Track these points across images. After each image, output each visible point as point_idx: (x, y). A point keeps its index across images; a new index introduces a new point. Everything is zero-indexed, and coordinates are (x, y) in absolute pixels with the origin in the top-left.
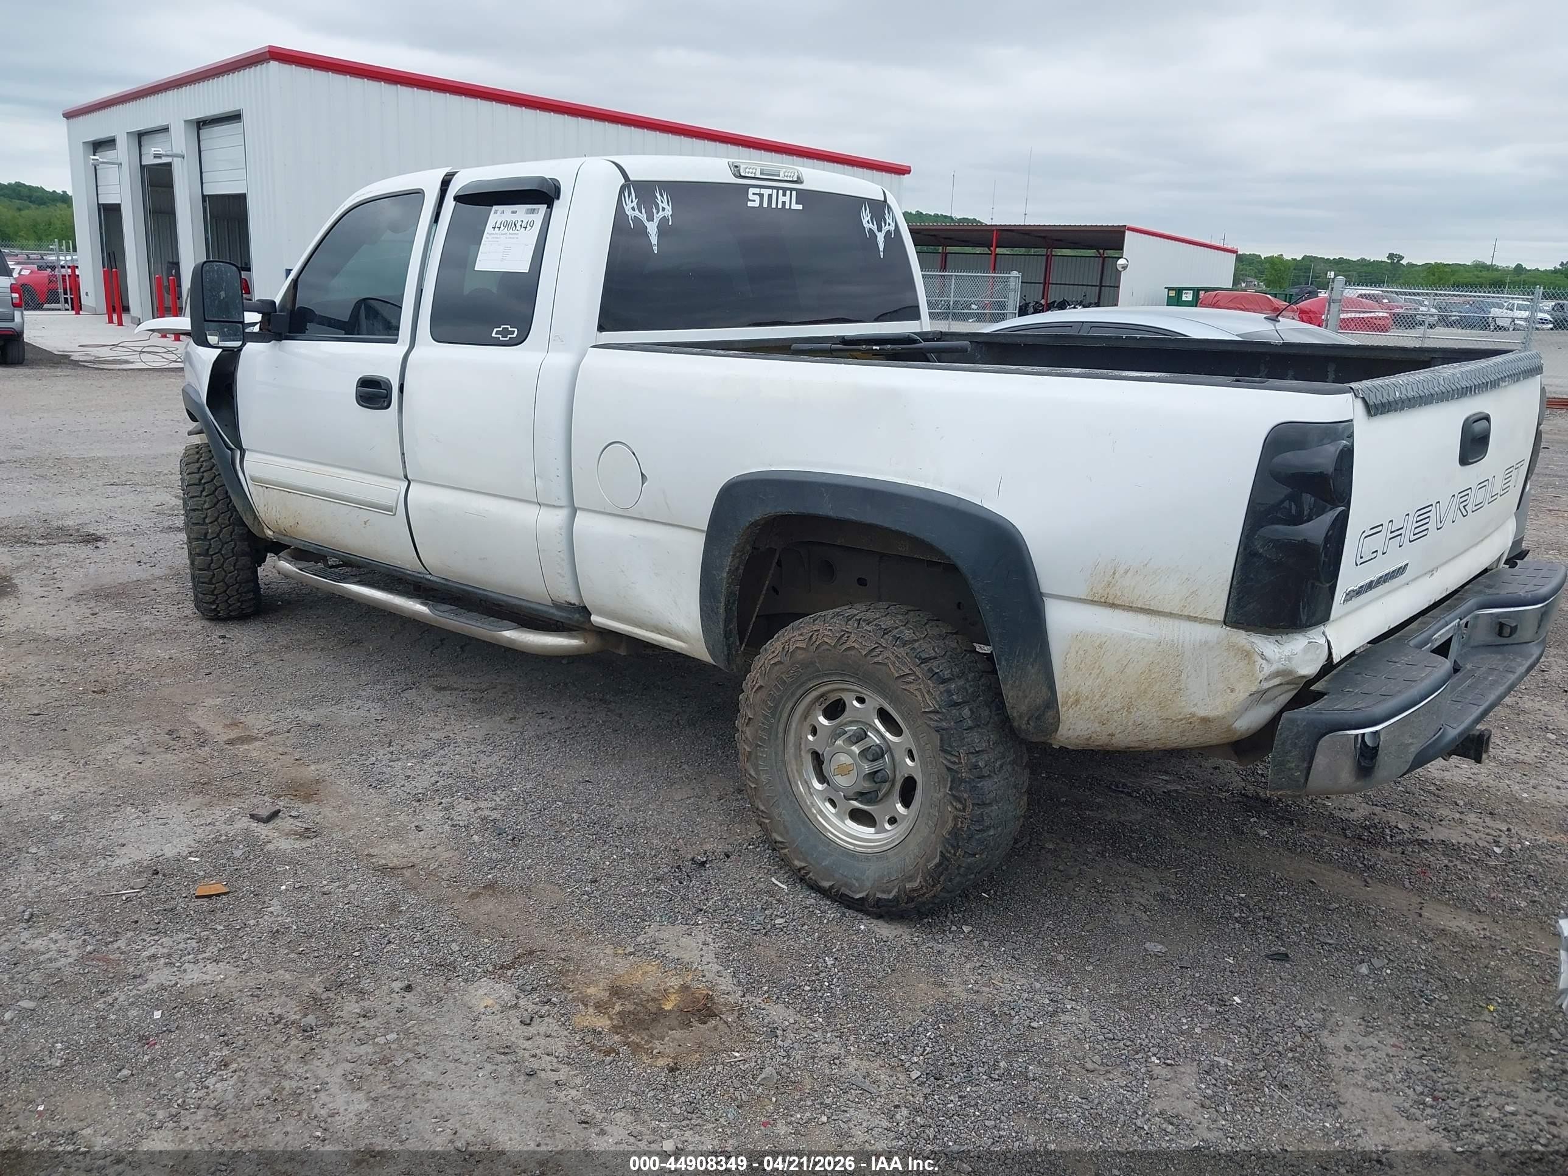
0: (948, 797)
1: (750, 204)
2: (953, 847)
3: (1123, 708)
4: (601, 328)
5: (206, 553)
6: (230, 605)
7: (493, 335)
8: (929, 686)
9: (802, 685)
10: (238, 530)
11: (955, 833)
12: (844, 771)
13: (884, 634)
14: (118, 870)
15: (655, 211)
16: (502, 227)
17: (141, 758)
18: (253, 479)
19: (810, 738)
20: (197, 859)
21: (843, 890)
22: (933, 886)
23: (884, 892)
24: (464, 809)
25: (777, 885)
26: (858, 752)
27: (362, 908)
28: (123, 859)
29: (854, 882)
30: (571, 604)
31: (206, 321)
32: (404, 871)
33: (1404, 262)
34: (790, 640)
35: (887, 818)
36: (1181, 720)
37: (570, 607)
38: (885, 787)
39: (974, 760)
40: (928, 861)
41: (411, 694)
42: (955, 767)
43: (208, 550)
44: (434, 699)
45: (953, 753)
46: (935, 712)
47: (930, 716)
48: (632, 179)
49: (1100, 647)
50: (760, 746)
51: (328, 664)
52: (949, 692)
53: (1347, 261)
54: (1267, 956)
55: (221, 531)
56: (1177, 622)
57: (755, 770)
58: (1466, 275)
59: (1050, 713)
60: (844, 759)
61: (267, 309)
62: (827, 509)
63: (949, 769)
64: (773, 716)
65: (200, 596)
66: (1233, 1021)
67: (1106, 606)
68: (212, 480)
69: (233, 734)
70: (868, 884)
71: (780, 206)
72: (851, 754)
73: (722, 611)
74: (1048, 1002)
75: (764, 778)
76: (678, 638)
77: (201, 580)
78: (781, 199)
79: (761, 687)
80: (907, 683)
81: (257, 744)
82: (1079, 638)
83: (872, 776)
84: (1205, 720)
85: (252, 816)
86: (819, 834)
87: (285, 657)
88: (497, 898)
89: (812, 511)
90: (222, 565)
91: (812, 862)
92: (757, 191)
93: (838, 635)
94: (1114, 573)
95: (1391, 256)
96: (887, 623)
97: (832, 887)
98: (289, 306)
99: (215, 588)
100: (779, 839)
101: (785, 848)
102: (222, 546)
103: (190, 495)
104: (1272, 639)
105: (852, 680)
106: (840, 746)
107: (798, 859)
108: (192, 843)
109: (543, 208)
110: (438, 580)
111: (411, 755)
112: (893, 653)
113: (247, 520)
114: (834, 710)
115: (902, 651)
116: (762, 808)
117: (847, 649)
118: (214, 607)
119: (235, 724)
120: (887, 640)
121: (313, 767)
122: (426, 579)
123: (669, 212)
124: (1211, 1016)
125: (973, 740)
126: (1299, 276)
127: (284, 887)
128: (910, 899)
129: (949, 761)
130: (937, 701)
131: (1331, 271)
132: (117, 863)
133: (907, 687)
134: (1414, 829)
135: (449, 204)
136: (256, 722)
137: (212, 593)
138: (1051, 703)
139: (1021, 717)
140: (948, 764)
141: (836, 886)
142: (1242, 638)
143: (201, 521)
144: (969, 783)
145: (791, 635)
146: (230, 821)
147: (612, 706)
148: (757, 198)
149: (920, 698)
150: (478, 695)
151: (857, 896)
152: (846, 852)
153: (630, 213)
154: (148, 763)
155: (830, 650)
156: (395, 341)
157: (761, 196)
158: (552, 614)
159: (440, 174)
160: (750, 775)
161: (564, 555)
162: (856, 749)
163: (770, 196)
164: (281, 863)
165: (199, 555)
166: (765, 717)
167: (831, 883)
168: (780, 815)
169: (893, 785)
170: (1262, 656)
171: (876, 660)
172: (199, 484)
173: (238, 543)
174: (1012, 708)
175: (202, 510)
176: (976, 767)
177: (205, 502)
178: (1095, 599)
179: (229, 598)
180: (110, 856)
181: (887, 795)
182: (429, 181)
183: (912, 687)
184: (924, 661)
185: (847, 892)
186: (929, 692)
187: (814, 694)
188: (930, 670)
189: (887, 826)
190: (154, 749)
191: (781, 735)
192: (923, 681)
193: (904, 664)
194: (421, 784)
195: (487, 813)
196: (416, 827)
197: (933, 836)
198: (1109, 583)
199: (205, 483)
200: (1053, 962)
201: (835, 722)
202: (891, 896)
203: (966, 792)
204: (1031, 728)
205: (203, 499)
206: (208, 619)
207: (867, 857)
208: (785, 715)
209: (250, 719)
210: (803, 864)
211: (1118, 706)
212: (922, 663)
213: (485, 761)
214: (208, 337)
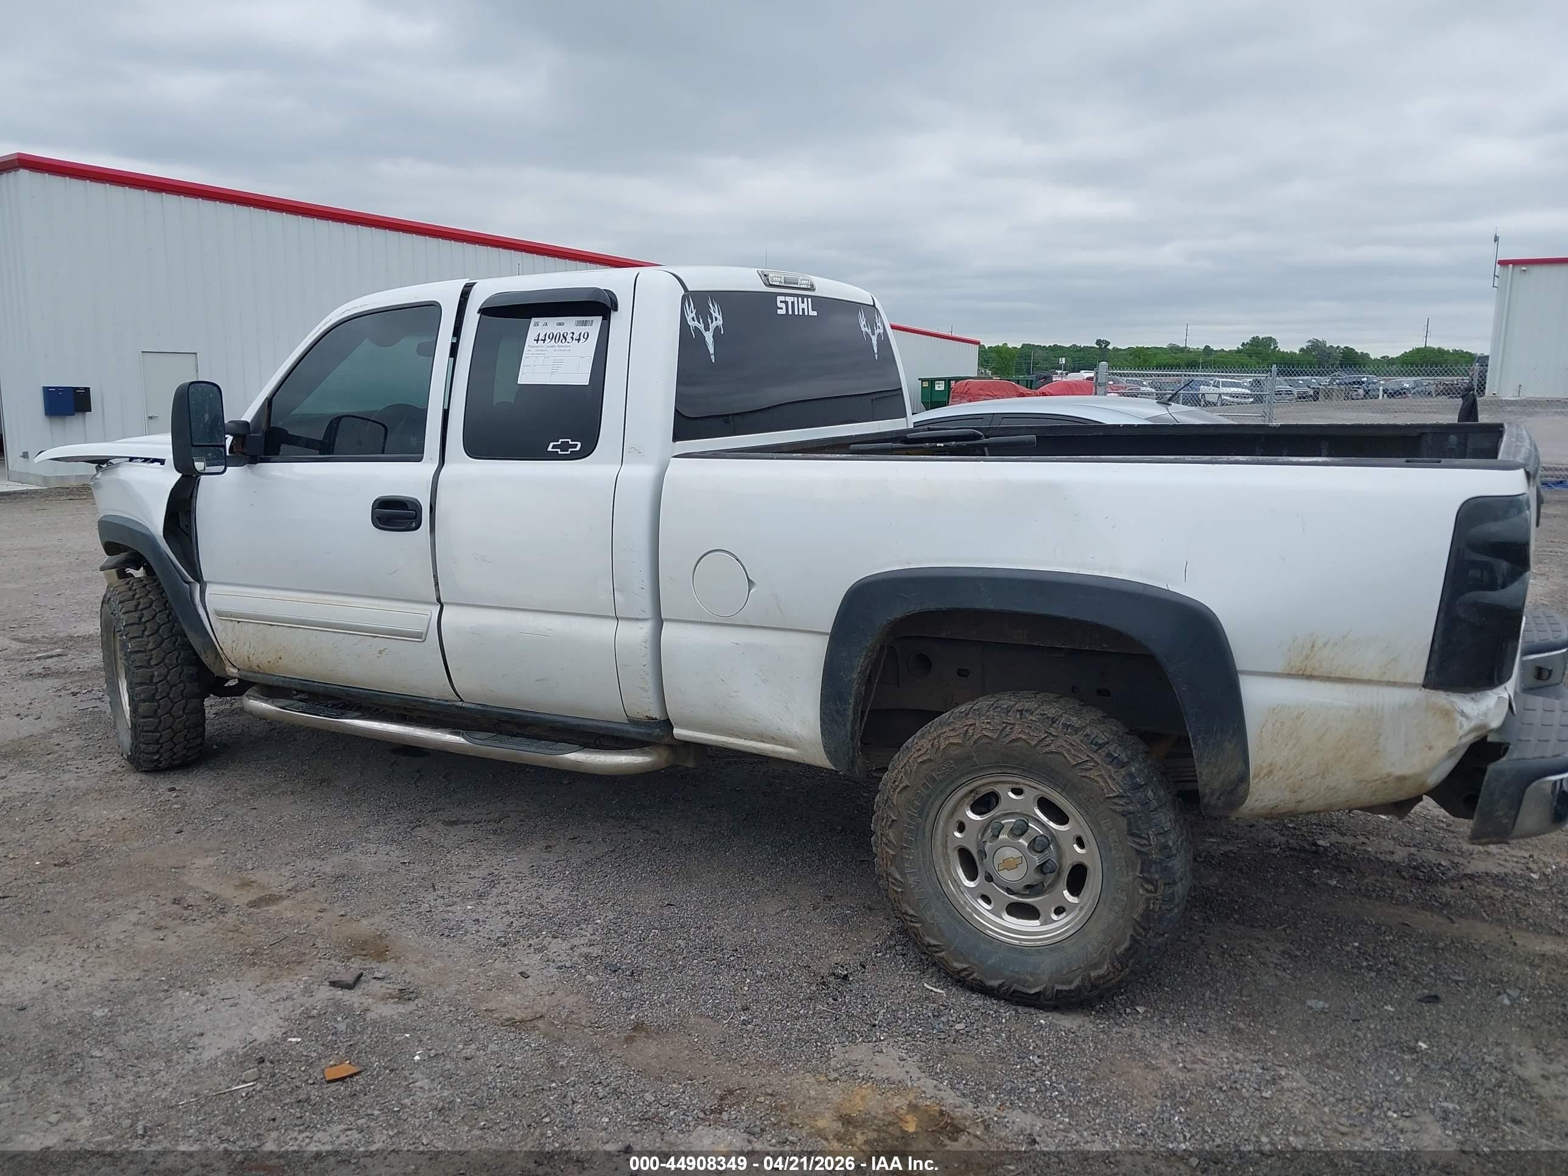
0: (1139, 880)
1: (779, 312)
2: (1144, 929)
3: (1318, 774)
4: (676, 437)
5: (153, 698)
6: (175, 754)
7: (550, 449)
8: (1109, 771)
9: (953, 782)
10: (193, 670)
11: (1147, 915)
12: (1009, 865)
13: (1053, 722)
14: (213, 1064)
15: (710, 321)
16: (548, 340)
17: (161, 935)
18: (218, 614)
19: (957, 834)
20: (299, 1040)
21: (1015, 987)
22: (1121, 971)
23: (1063, 983)
24: (558, 947)
25: (932, 991)
26: (1026, 844)
27: (518, 1069)
28: (212, 1049)
29: (1028, 977)
30: (653, 719)
31: (193, 446)
32: (535, 1022)
33: (1110, 347)
34: (939, 736)
35: (1053, 909)
36: (1377, 780)
37: (650, 722)
38: (1051, 877)
39: (1163, 841)
40: (1115, 946)
41: (422, 832)
42: (1144, 849)
43: (154, 695)
44: (451, 835)
45: (1143, 835)
46: (1120, 796)
47: (1116, 800)
48: (689, 289)
49: (1298, 717)
50: (905, 848)
51: (310, 808)
52: (1131, 775)
53: (1061, 348)
54: (1421, 1000)
55: (168, 673)
56: (1375, 689)
57: (900, 873)
58: (1165, 357)
59: (1243, 786)
60: (1009, 853)
61: (242, 431)
62: (988, 603)
63: (1138, 852)
64: (920, 816)
65: (143, 746)
66: (1432, 1066)
67: (1302, 679)
68: (154, 617)
69: (252, 895)
70: (1045, 978)
71: (801, 313)
72: (1019, 847)
73: (850, 712)
74: (1261, 1071)
75: (911, 880)
76: (787, 744)
77: (145, 728)
78: (801, 306)
79: (906, 787)
80: (1086, 770)
81: (286, 903)
82: (1276, 711)
83: (1041, 869)
84: (1401, 779)
85: (333, 984)
86: (979, 933)
87: (256, 805)
88: (655, 1039)
89: (967, 605)
90: (171, 710)
91: (976, 962)
92: (782, 298)
93: (1000, 728)
94: (1313, 646)
95: (1099, 342)
96: (1051, 712)
97: (1001, 986)
98: (264, 426)
99: (161, 736)
100: (933, 942)
101: (941, 951)
102: (171, 690)
103: (131, 635)
104: (1468, 696)
105: (1015, 772)
106: (1004, 840)
107: (957, 961)
108: (281, 1022)
109: (598, 321)
110: (473, 706)
111: (464, 897)
112: (1066, 741)
113: (207, 659)
114: (985, 803)
115: (1076, 739)
116: (911, 912)
117: (1011, 742)
118: (156, 757)
119: (246, 884)
120: (1056, 729)
121: (365, 922)
122: (457, 707)
123: (720, 322)
124: (1410, 1065)
125: (1161, 821)
126: (1021, 363)
127: (417, 1058)
128: (1094, 986)
129: (1138, 844)
130: (1120, 786)
131: (1062, 357)
132: (206, 1056)
133: (1088, 774)
134: (1456, 865)
135: (472, 318)
136: (273, 879)
137: (157, 742)
138: (1244, 778)
139: (1212, 794)
140: (1138, 848)
141: (1007, 983)
142: (1441, 698)
143: (145, 663)
144: (1160, 863)
145: (939, 732)
146: (308, 991)
147: (643, 823)
148: (783, 305)
149: (1102, 784)
150: (496, 826)
151: (1033, 991)
152: (1013, 948)
153: (691, 323)
154: (172, 939)
155: (991, 744)
156: (419, 460)
157: (786, 303)
158: (627, 732)
159: (459, 285)
160: (895, 879)
161: (649, 669)
162: (1024, 843)
163: (793, 303)
164: (396, 1030)
165: (144, 701)
166: (911, 817)
167: (1000, 982)
168: (933, 917)
169: (1059, 875)
170: (1463, 714)
171: (1047, 749)
172: (139, 623)
173: (188, 685)
174: (1206, 785)
175: (145, 651)
176: (1165, 847)
177: (148, 642)
178: (1293, 672)
179: (176, 745)
180: (193, 1048)
181: (1052, 885)
182: (446, 294)
183: (1093, 774)
184: (1100, 746)
185: (1021, 988)
186: (1111, 777)
187: (969, 788)
188: (1109, 755)
189: (1054, 917)
190: (168, 922)
191: (928, 834)
192: (1103, 766)
193: (1080, 751)
194: (497, 925)
195: (585, 950)
196: (521, 973)
197: (1121, 921)
198: (1307, 657)
199: (146, 622)
200: (1236, 1030)
201: (986, 817)
202: (1072, 987)
203: (1156, 872)
204: (1220, 803)
205: (145, 639)
206: (146, 772)
207: (1038, 950)
208: (932, 814)
209: (260, 876)
210: (965, 966)
211: (1313, 773)
212: (1099, 749)
213: (549, 896)
214: (196, 463)
